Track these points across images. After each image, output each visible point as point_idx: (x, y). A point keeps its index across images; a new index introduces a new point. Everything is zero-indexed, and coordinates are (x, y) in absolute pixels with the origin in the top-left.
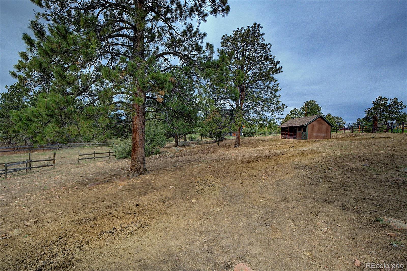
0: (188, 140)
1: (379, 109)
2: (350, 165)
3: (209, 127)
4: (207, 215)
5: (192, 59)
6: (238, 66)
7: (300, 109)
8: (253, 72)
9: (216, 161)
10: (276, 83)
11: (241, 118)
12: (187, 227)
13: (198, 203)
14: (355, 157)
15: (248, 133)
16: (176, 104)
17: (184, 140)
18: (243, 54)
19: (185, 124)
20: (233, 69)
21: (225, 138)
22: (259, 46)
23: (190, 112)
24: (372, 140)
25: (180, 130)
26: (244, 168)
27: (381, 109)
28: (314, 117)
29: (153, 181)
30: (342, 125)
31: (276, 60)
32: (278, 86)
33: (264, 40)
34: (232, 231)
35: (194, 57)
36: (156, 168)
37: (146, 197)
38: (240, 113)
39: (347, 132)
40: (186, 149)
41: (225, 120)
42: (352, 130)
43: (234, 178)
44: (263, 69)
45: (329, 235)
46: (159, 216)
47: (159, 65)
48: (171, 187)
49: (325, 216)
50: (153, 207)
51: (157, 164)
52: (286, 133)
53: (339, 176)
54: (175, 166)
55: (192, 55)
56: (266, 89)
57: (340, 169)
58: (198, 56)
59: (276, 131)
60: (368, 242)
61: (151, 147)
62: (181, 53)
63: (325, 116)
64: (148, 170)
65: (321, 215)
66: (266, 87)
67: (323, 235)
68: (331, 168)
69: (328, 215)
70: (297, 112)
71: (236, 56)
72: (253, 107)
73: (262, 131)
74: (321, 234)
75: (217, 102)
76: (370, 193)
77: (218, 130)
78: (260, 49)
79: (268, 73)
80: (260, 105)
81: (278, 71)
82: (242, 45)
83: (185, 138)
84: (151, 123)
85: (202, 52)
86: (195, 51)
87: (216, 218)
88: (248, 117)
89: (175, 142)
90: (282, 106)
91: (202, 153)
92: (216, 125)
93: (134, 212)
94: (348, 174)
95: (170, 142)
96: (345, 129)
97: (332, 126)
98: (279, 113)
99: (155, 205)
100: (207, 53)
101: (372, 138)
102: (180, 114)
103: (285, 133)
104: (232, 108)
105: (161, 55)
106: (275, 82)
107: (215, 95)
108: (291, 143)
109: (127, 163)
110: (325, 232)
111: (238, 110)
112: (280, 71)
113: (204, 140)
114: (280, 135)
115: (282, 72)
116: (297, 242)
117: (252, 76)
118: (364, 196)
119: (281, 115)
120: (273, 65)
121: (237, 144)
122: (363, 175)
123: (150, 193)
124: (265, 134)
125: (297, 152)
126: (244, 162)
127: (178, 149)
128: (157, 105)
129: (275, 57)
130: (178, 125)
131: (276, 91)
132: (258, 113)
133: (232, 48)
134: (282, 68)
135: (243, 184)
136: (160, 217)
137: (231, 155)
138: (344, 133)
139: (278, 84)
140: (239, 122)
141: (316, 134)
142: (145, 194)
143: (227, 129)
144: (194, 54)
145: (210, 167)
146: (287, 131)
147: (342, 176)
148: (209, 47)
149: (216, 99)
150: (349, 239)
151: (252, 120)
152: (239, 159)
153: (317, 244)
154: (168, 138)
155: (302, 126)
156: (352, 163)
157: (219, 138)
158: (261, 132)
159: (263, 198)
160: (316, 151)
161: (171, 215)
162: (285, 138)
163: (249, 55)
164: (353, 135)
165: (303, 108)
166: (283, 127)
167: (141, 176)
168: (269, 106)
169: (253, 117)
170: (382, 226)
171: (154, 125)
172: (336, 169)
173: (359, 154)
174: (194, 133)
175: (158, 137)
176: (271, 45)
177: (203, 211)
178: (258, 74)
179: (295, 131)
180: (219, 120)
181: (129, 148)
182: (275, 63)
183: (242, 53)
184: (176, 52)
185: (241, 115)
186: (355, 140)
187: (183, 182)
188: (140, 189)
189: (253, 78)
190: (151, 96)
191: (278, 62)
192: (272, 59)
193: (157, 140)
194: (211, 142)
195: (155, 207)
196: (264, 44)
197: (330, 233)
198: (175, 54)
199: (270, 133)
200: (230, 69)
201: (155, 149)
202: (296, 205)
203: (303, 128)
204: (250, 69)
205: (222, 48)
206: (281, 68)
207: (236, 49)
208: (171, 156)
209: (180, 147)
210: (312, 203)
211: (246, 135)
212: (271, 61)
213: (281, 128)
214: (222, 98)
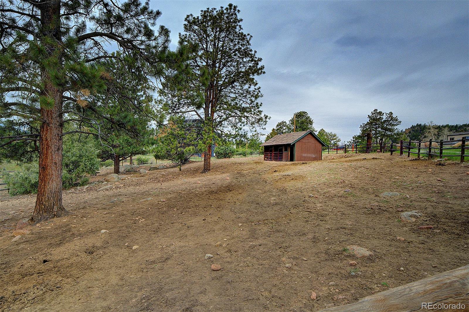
0: (135, 163)
1: (374, 125)
2: (333, 191)
3: (166, 144)
4: (151, 264)
5: (139, 46)
6: (207, 61)
7: (288, 123)
8: (227, 71)
9: (175, 192)
10: (257, 87)
11: (211, 133)
12: (120, 283)
13: (142, 250)
14: (340, 182)
15: (222, 154)
16: (116, 110)
17: (129, 164)
18: (214, 45)
19: (130, 140)
20: (201, 64)
21: (191, 160)
22: (236, 36)
23: (135, 124)
24: (362, 162)
25: (122, 149)
26: (210, 200)
27: (376, 124)
28: (303, 133)
29: (73, 226)
30: (336, 144)
31: (257, 56)
32: (260, 92)
33: (242, 29)
34: (182, 280)
35: (141, 44)
36: (81, 207)
37: (62, 248)
38: (210, 126)
39: (341, 152)
40: (131, 177)
41: (189, 135)
42: (345, 149)
43: (195, 214)
44: (241, 67)
45: (293, 272)
46: (79, 272)
47: (86, 51)
48: (103, 232)
49: (294, 251)
50: (71, 261)
51: (83, 200)
52: (270, 154)
53: (318, 205)
54: (113, 202)
55: (138, 41)
56: (244, 95)
57: (321, 197)
58: (147, 43)
59: (258, 150)
60: (330, 273)
61: (74, 175)
62: (121, 37)
63: (318, 132)
64: (67, 209)
65: (290, 250)
66: (245, 92)
67: (287, 272)
68: (312, 195)
69: (297, 249)
70: (285, 126)
71: (205, 46)
72: (227, 118)
73: (241, 150)
74: (285, 271)
75: (179, 109)
76: (345, 222)
77: (179, 149)
78: (237, 40)
79: (247, 73)
80: (237, 116)
81: (259, 71)
82: (213, 32)
83: (131, 160)
84: (75, 137)
85: (153, 38)
86: (143, 36)
87: (163, 267)
88: (222, 132)
89: (115, 166)
90: (264, 118)
91: (156, 182)
92: (176, 142)
93: (39, 272)
94: (328, 202)
95: (106, 167)
96: (338, 148)
97: (323, 145)
98: (261, 127)
99: (75, 258)
100: (161, 40)
101: (364, 159)
102: (121, 125)
103: (268, 154)
104: (199, 118)
105: (89, 36)
106: (255, 86)
107: (175, 99)
108: (275, 167)
109: (30, 201)
110: (289, 268)
111: (207, 122)
112: (261, 71)
113: (160, 162)
114: (263, 156)
115: (264, 73)
116: (258, 282)
117: (227, 76)
118: (339, 226)
119: (263, 129)
120: (253, 64)
121: (207, 168)
122: (343, 202)
123: (67, 242)
124: (244, 154)
125: (279, 177)
126: (212, 192)
127: (119, 178)
128: (84, 112)
129: (255, 52)
130: (120, 142)
131: (256, 97)
132: (234, 126)
133: (200, 35)
134: (264, 67)
135: (206, 220)
136: (81, 275)
137: (196, 183)
138: (337, 153)
139: (260, 88)
140: (208, 139)
141: (305, 155)
142: (59, 245)
143: (191, 147)
144: (141, 40)
145: (165, 200)
146: (271, 151)
147: (321, 205)
148: (163, 32)
149: (176, 105)
150: (312, 272)
151: (226, 135)
152: (206, 189)
153: (278, 283)
154: (104, 161)
155: (289, 145)
156: (335, 189)
157: (182, 160)
158: (240, 152)
159: (227, 237)
160: (301, 176)
161: (99, 270)
162: (269, 160)
163: (223, 46)
164: (346, 156)
165: (292, 121)
166: (266, 146)
167: (55, 219)
168: (248, 117)
169: (228, 132)
170: (347, 256)
171: (79, 140)
172: (317, 196)
173: (345, 178)
174: (143, 153)
175: (86, 159)
176: (251, 36)
177: (147, 259)
178: (234, 74)
179: (281, 150)
180: (180, 136)
181: (34, 178)
182: (255, 61)
183: (213, 43)
184: (113, 34)
185: (211, 128)
186: (346, 161)
187: (122, 224)
188: (51, 238)
189: (228, 78)
190: (72, 97)
191: (260, 60)
192: (252, 54)
193: (85, 164)
194: (170, 166)
195: (74, 262)
196: (242, 34)
197: (294, 269)
198: (112, 36)
199: (251, 153)
200: (197, 63)
201: (81, 177)
202: (265, 242)
203: (290, 147)
204: (224, 65)
205: (186, 33)
206: (262, 67)
207: (205, 37)
208: (106, 187)
209: (123, 173)
210: (283, 238)
211: (220, 155)
212: (251, 57)
213: (264, 146)
214: (185, 104)
